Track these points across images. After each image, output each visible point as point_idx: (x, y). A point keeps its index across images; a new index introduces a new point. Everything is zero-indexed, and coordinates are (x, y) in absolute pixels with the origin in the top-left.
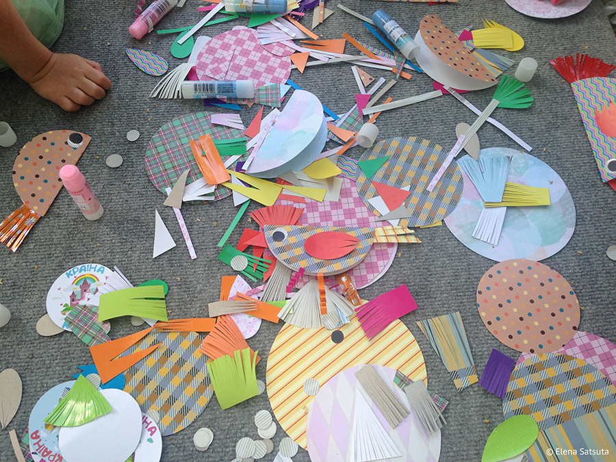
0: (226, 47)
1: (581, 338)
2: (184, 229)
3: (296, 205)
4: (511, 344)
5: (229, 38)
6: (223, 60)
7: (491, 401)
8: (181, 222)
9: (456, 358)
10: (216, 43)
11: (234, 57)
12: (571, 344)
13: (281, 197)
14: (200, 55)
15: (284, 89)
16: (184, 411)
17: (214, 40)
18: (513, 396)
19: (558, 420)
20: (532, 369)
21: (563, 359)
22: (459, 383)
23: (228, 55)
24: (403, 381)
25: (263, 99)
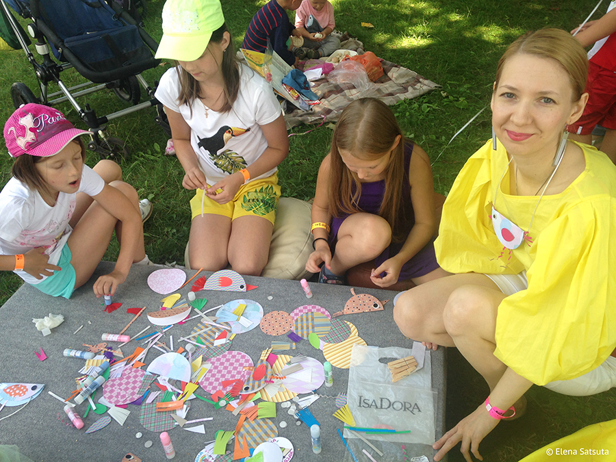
1: (292, 315)
4: (286, 331)
7: (302, 342)
9: (287, 346)
12: (293, 318)
18: (302, 335)
19: (313, 328)
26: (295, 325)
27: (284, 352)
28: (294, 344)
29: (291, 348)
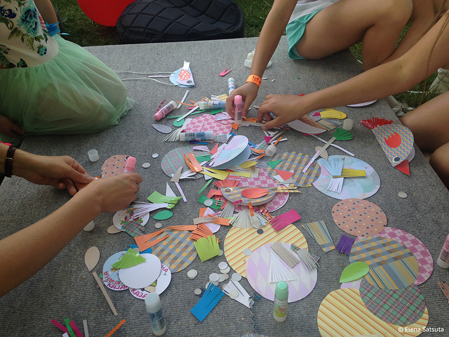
0: (200, 122)
1: (389, 230)
2: (181, 190)
3: (237, 180)
4: (351, 233)
5: (201, 118)
6: (199, 126)
7: (343, 257)
8: (179, 187)
9: (323, 239)
10: (195, 120)
11: (203, 125)
12: (384, 232)
13: (229, 176)
14: (188, 125)
15: (228, 136)
16: (182, 263)
17: (194, 119)
18: (354, 254)
19: (379, 264)
20: (363, 243)
21: (380, 238)
22: (325, 250)
23: (201, 125)
24: (295, 249)
25: (218, 140)
26: (370, 238)
27: (310, 240)
28: (333, 247)
29: (324, 246)
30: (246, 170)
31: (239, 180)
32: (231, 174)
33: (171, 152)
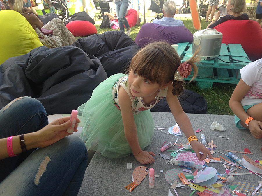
0: (186, 156)
2: (177, 194)
3: (210, 193)
5: (186, 154)
6: (185, 158)
8: (176, 192)
10: (182, 154)
11: (188, 158)
13: (205, 190)
14: (179, 157)
15: (203, 166)
25: (197, 167)
30: (216, 188)
31: (212, 194)
32: (207, 189)
33: (170, 170)
